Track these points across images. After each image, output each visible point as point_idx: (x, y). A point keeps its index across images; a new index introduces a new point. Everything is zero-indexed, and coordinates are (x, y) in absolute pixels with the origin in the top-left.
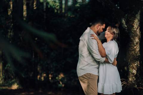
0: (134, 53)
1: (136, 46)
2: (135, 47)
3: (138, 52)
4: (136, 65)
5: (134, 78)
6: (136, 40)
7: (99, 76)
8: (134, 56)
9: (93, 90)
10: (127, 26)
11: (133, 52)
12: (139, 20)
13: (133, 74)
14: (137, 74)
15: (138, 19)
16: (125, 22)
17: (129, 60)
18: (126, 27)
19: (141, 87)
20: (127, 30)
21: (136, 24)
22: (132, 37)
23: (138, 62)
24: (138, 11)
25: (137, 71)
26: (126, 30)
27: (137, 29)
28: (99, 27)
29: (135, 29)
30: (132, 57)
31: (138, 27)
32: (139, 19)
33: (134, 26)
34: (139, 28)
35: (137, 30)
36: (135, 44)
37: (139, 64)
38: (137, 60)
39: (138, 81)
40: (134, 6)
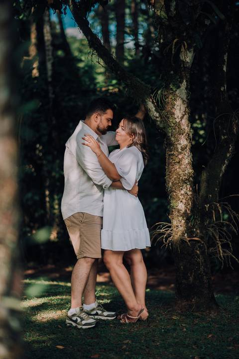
0: (179, 168)
1: (181, 153)
2: (180, 157)
3: (188, 167)
4: (183, 192)
5: (180, 218)
6: (182, 142)
7: (102, 218)
8: (180, 175)
9: (89, 245)
10: (160, 115)
11: (177, 167)
12: (184, 101)
13: (179, 211)
14: (186, 211)
15: (182, 99)
16: (155, 106)
17: (170, 183)
18: (157, 117)
19: (196, 237)
20: (161, 122)
21: (179, 110)
22: (172, 135)
23: (189, 186)
24: (181, 82)
25: (186, 204)
26: (159, 123)
27: (182, 118)
28: (99, 117)
29: (178, 120)
30: (175, 176)
31: (184, 115)
32: (185, 99)
33: (174, 114)
34: (186, 117)
35: (181, 120)
36: (180, 151)
37: (190, 191)
38: (184, 182)
39: (189, 224)
40: (172, 72)
